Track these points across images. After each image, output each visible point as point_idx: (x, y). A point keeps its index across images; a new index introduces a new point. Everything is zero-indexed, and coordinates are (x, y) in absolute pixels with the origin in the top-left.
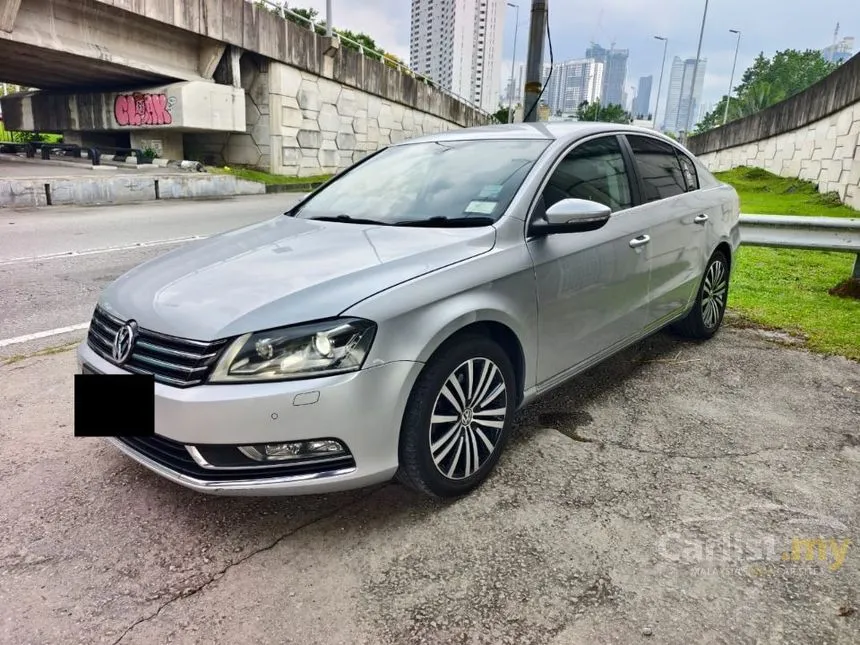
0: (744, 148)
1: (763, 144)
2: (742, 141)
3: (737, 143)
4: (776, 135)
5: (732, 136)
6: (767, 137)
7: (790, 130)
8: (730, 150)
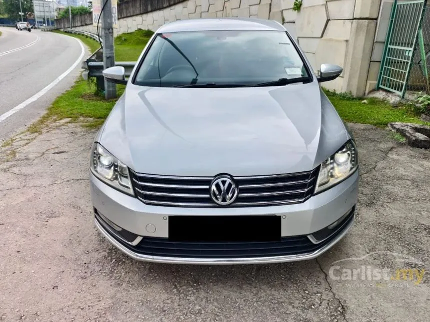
0: (134, 18)
1: (145, 16)
2: (132, 14)
3: (129, 15)
4: (152, 11)
5: (124, 11)
6: (146, 12)
7: (160, 9)
8: (125, 19)
